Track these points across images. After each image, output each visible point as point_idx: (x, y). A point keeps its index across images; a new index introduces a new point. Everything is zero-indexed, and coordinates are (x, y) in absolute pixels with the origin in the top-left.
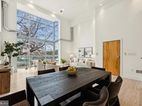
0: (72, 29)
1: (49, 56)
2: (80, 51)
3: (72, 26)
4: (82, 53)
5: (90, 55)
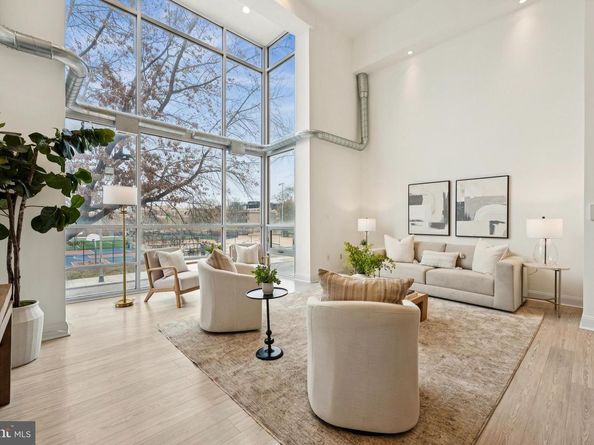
0: (362, 81)
1: (204, 228)
2: (415, 200)
3: (360, 68)
4: (433, 213)
5: (492, 222)
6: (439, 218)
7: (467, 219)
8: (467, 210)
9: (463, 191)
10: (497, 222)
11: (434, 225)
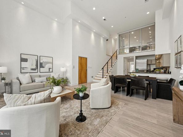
4: (32, 65)
5: (49, 68)
6: (34, 67)
7: (43, 67)
8: (43, 65)
9: (42, 59)
10: (50, 68)
11: (32, 69)
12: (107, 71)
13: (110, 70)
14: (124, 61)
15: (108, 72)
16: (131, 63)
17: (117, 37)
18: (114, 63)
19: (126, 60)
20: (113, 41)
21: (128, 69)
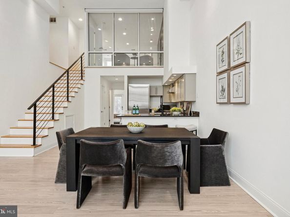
12: (53, 113)
13: (61, 110)
14: (102, 86)
15: (56, 117)
16: (116, 92)
17: (82, 19)
18: (76, 90)
19: (106, 85)
20: (71, 28)
21: (111, 106)
